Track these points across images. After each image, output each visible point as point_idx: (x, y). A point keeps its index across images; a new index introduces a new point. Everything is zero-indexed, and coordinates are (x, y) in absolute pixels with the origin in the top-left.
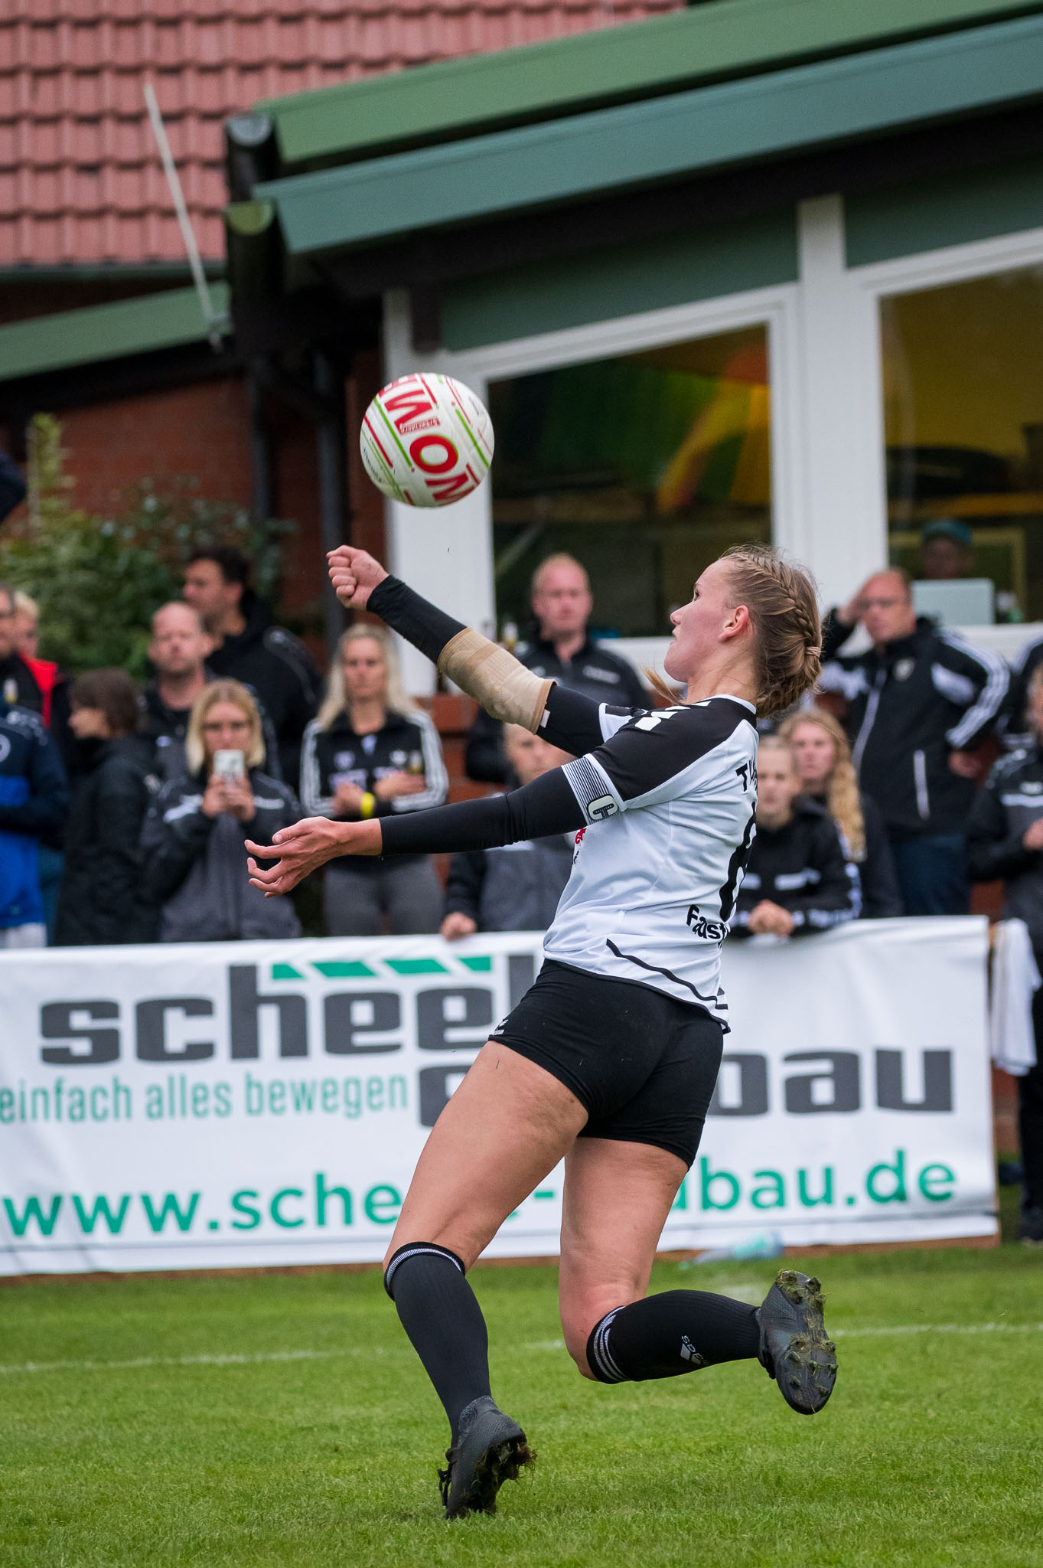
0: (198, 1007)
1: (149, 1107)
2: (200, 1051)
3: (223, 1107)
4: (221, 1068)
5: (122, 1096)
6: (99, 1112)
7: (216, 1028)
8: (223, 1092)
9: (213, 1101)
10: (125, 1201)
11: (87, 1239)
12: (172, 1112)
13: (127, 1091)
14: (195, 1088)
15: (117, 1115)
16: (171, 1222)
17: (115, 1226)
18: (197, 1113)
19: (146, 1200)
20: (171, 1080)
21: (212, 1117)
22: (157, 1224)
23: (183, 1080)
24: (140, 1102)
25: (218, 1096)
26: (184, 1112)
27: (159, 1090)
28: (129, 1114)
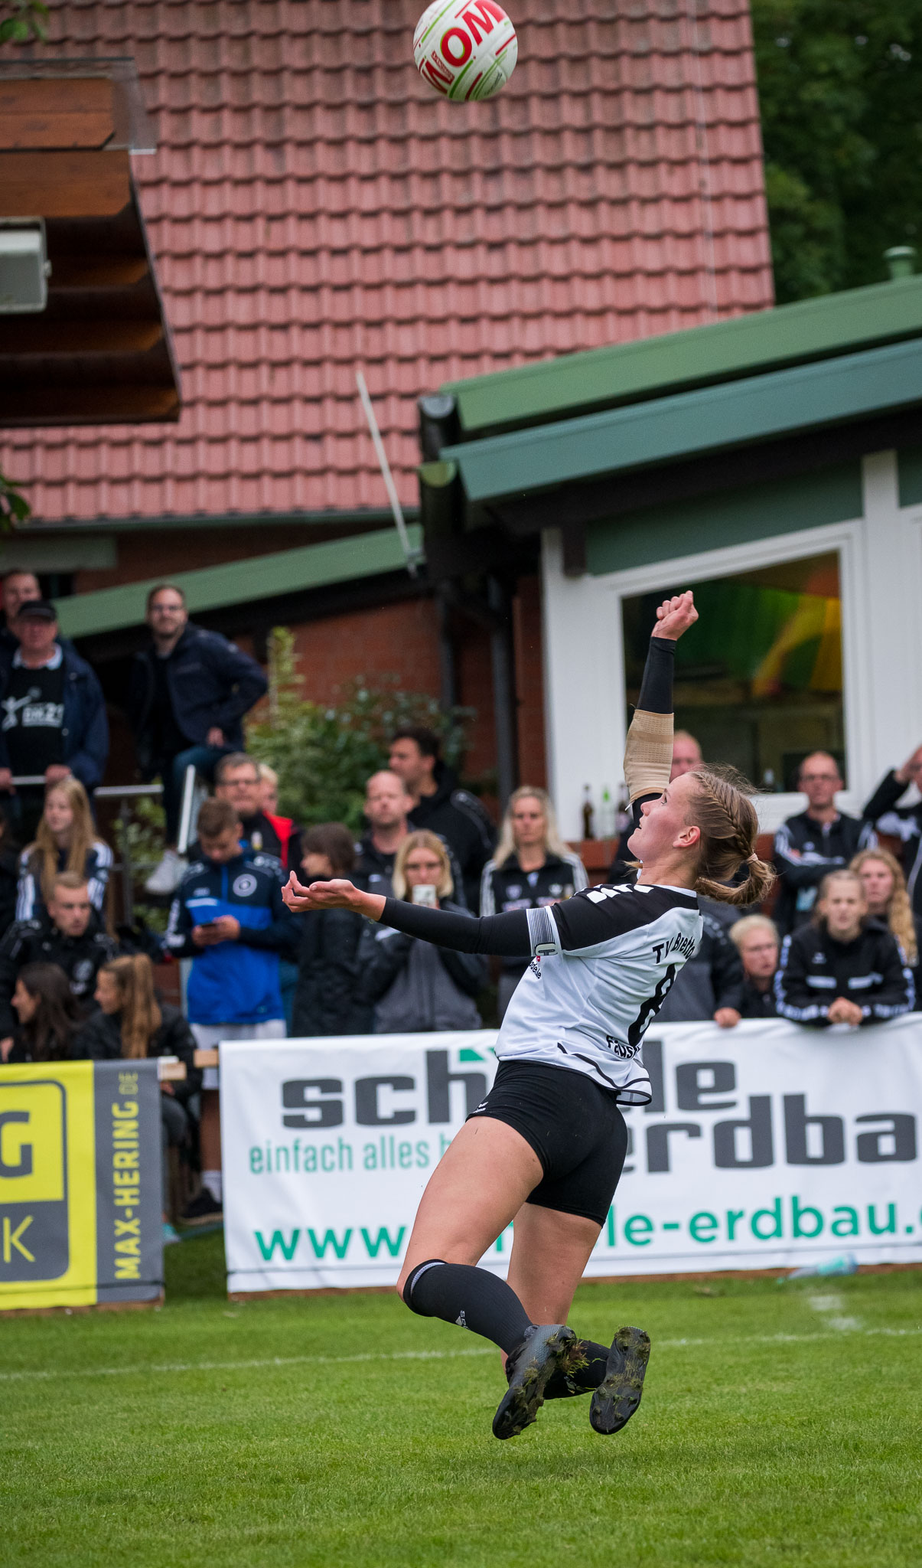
0: (403, 1083)
1: (366, 1160)
2: (404, 1117)
3: (423, 1160)
4: (421, 1130)
5: (345, 1152)
6: (328, 1164)
7: (417, 1100)
8: (422, 1148)
9: (415, 1156)
10: (349, 1233)
11: (319, 1263)
12: (384, 1165)
13: (349, 1148)
14: (402, 1145)
15: (341, 1167)
16: (384, 1249)
17: (341, 1252)
18: (403, 1165)
19: (365, 1232)
20: (383, 1140)
21: (414, 1167)
22: (373, 1251)
23: (392, 1139)
24: (359, 1156)
25: (419, 1152)
26: (393, 1164)
27: (373, 1147)
28: (350, 1166)
